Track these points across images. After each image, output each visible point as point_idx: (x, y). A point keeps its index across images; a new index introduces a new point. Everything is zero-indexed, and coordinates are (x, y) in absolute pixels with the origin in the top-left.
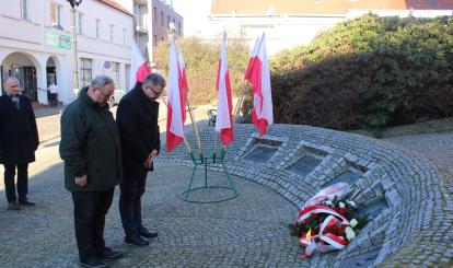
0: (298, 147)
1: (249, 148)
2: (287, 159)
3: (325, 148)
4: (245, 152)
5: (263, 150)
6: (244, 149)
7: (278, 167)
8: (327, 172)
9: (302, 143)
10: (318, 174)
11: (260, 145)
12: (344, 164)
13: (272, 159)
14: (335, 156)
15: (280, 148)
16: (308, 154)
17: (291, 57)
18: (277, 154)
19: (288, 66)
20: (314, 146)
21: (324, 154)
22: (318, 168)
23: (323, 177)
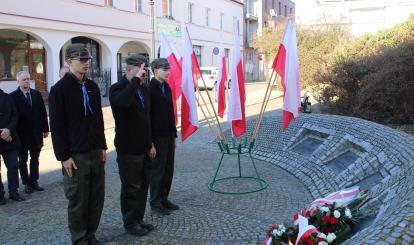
0: (342, 141)
1: (299, 139)
2: (328, 153)
3: (365, 145)
4: (294, 143)
5: (310, 140)
6: (293, 139)
7: (318, 162)
8: (356, 172)
9: (347, 137)
10: (349, 174)
11: (311, 136)
12: (376, 165)
13: (316, 152)
14: (372, 154)
15: (326, 141)
16: (351, 149)
17: (369, 43)
18: (322, 146)
19: (363, 53)
20: (356, 142)
21: (363, 150)
22: (351, 167)
23: (352, 177)
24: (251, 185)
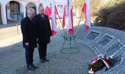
0: (104, 35)
1: (89, 35)
2: (100, 39)
3: (112, 36)
4: (88, 36)
5: (93, 35)
6: (87, 35)
7: (96, 42)
8: (110, 46)
9: (106, 34)
10: (107, 46)
11: (93, 34)
12: (117, 43)
13: (95, 39)
14: (115, 40)
15: (98, 36)
16: (107, 38)
17: (111, 3)
18: (97, 37)
19: (109, 6)
20: (109, 35)
21: (112, 38)
22: (108, 44)
23: (108, 47)
24: (74, 50)
